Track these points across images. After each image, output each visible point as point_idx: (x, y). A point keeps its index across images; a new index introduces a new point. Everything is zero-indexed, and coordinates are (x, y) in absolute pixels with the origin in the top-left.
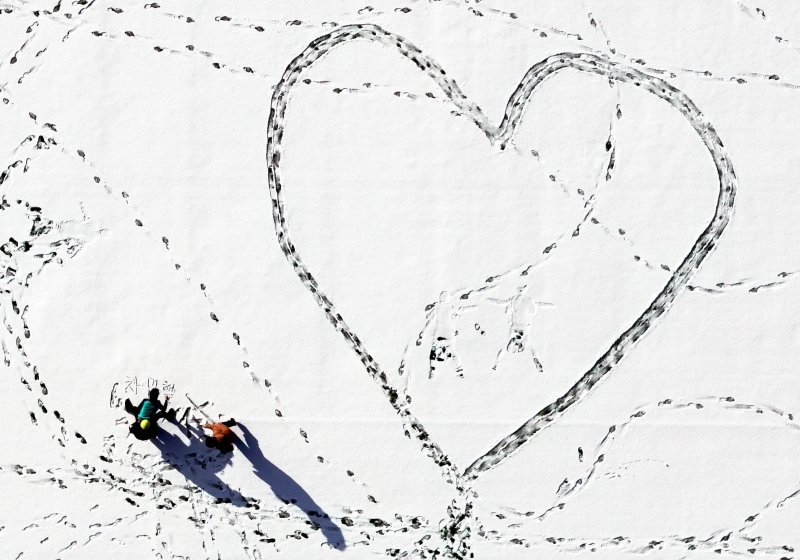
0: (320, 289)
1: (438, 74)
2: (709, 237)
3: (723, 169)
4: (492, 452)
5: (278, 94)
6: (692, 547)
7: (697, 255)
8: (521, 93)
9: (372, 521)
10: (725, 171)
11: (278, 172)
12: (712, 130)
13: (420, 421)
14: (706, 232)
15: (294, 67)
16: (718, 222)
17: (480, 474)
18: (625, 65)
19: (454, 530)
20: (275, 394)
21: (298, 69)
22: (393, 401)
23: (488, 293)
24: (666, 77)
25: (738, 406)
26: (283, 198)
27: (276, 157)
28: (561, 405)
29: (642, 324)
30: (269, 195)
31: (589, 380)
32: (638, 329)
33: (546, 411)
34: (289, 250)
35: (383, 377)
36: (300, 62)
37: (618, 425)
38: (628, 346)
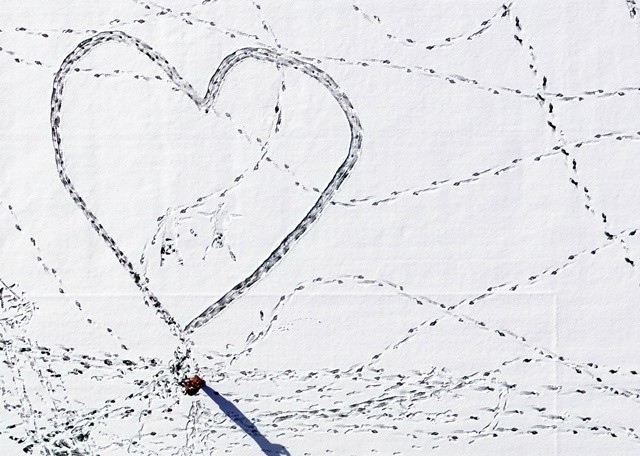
0: (88, 208)
1: (163, 63)
2: (345, 169)
3: (354, 123)
4: (203, 315)
5: (58, 79)
6: (338, 377)
7: (337, 181)
8: (218, 75)
9: (125, 362)
10: (354, 125)
11: (59, 130)
12: (346, 97)
13: (155, 295)
14: (343, 166)
15: (68, 60)
16: (351, 159)
17: (195, 330)
18: (288, 55)
19: (179, 367)
20: (59, 278)
21: (71, 62)
22: (137, 282)
23: (199, 208)
24: (314, 63)
25: (366, 282)
26: (62, 147)
27: (57, 121)
28: (248, 282)
29: (301, 228)
30: (51, 146)
31: (267, 265)
32: (299, 231)
33: (239, 287)
34: (67, 182)
35: (130, 265)
36: (72, 57)
37: (286, 295)
38: (292, 243)
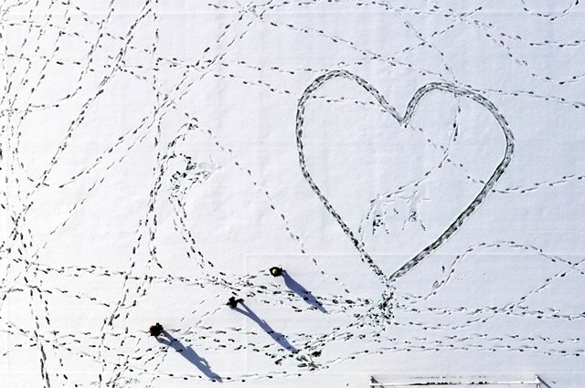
0: (322, 193)
1: (375, 93)
2: (502, 167)
3: (509, 135)
4: (403, 268)
5: (301, 103)
6: (496, 312)
7: (496, 176)
8: (414, 101)
9: (347, 301)
11: (302, 139)
12: (503, 117)
13: (369, 254)
14: (501, 165)
15: (308, 91)
16: (506, 160)
17: (397, 279)
18: (462, 88)
19: (385, 305)
20: (301, 242)
21: (310, 91)
22: (356, 245)
23: (399, 194)
24: (481, 93)
25: (516, 246)
26: (304, 151)
27: (300, 132)
28: (434, 246)
29: (471, 208)
30: (296, 150)
31: (447, 234)
32: (470, 210)
33: (427, 249)
34: (307, 175)
35: (351, 234)
36: (311, 88)
37: (461, 254)
38: (465, 219)
